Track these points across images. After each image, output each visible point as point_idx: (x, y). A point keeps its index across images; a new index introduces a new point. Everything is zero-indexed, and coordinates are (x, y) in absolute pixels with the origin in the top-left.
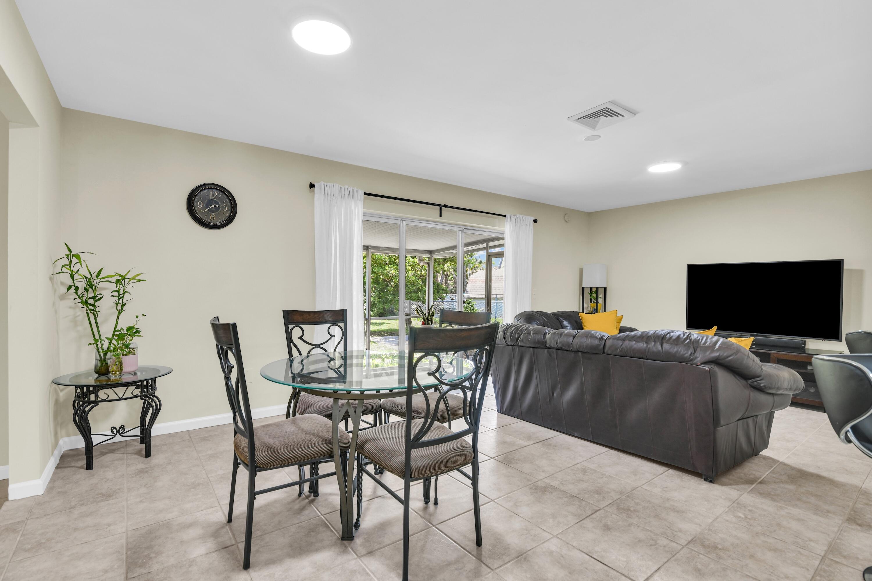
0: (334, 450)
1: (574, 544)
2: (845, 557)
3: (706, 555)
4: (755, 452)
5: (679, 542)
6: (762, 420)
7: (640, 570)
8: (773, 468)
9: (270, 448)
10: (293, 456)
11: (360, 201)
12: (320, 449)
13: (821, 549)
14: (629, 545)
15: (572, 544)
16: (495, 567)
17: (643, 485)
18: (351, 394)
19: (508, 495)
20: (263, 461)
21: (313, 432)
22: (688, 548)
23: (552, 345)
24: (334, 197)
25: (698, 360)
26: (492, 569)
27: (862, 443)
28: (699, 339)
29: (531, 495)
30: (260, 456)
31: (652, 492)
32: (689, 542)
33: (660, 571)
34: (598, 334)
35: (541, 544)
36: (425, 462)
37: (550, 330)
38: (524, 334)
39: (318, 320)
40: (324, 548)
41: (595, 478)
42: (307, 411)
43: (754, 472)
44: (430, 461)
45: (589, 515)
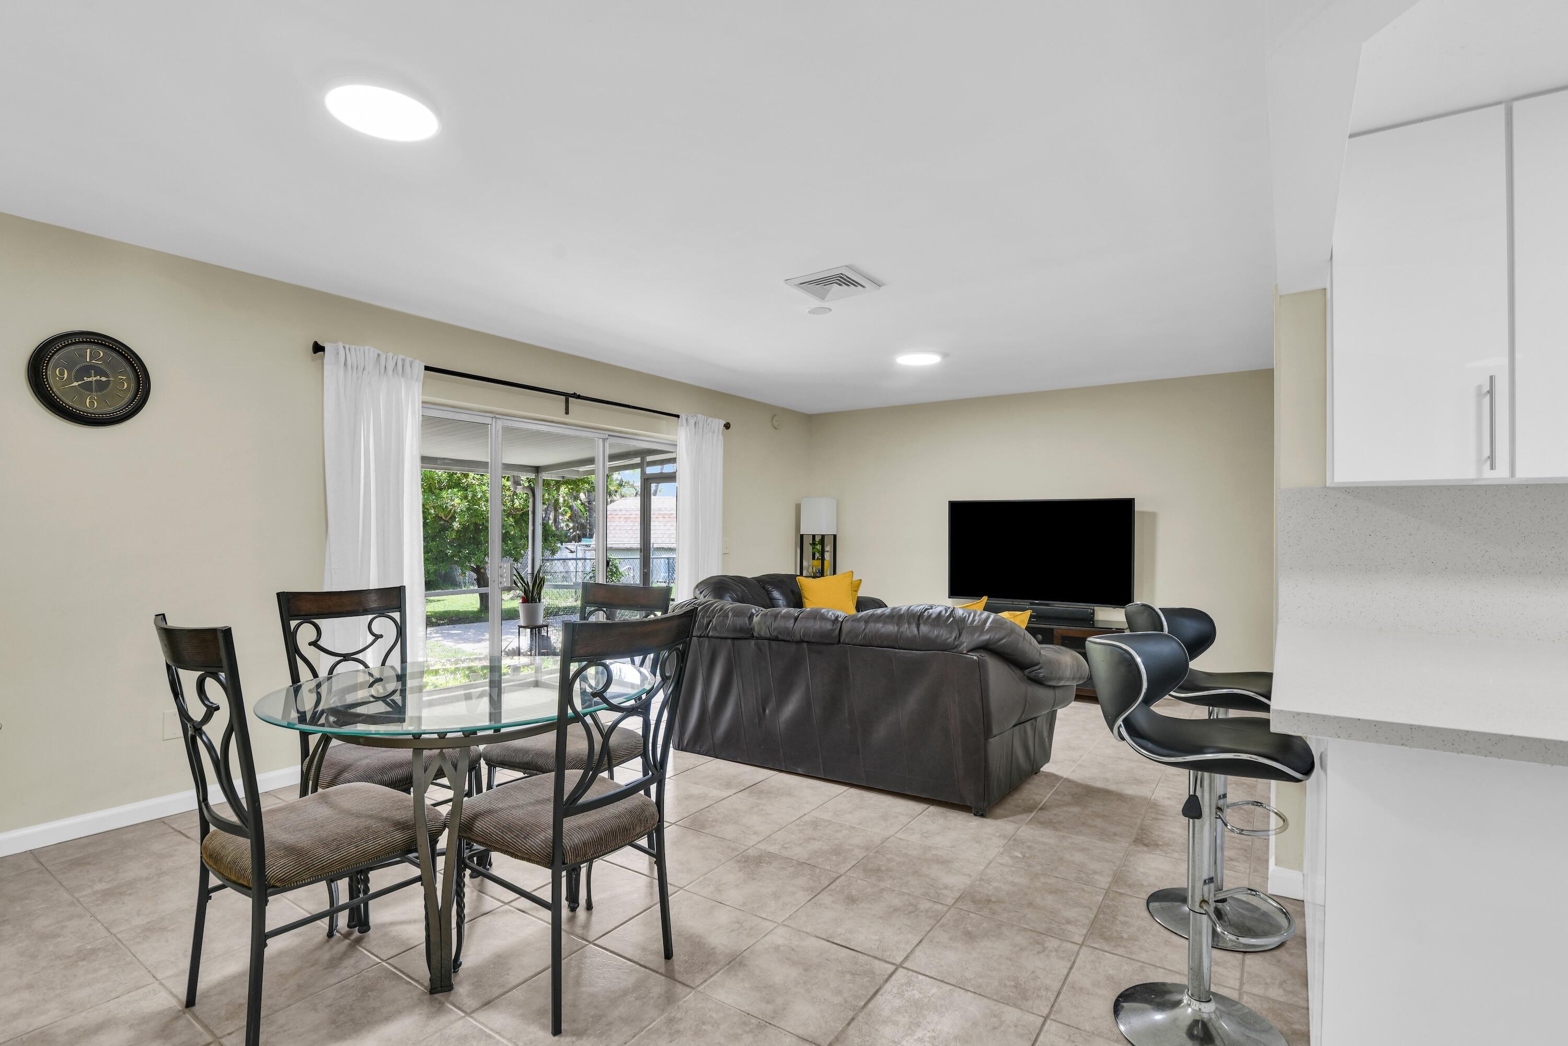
0: (418, 839)
1: (809, 930)
2: (1130, 886)
3: (977, 912)
4: (1035, 770)
5: (944, 902)
6: (1042, 723)
7: (897, 947)
8: (1055, 788)
9: (291, 851)
10: (339, 858)
11: (416, 380)
12: (390, 840)
13: (1104, 881)
14: (881, 918)
15: (805, 930)
16: (697, 984)
17: (896, 833)
18: (447, 738)
19: (705, 876)
20: (281, 875)
21: (370, 813)
22: (955, 908)
23: (763, 634)
24: (366, 372)
25: (964, 647)
26: (693, 988)
27: (1134, 738)
28: (966, 616)
29: (740, 871)
30: (274, 867)
31: (908, 841)
32: (957, 900)
33: (922, 944)
34: (830, 613)
35: (761, 939)
36: (587, 836)
37: (759, 609)
38: (719, 616)
39: (349, 608)
40: (398, 1013)
41: (831, 832)
42: (342, 778)
43: (1034, 796)
44: (593, 834)
45: (826, 885)
